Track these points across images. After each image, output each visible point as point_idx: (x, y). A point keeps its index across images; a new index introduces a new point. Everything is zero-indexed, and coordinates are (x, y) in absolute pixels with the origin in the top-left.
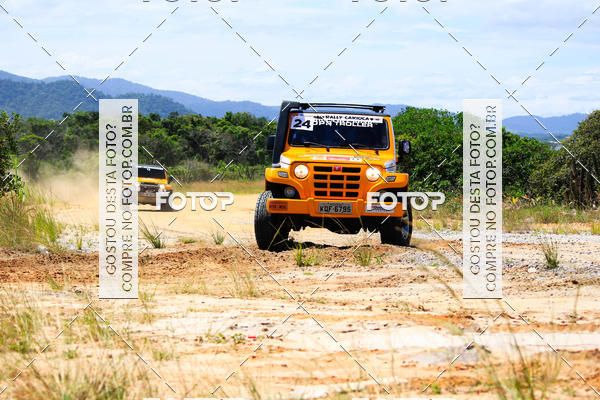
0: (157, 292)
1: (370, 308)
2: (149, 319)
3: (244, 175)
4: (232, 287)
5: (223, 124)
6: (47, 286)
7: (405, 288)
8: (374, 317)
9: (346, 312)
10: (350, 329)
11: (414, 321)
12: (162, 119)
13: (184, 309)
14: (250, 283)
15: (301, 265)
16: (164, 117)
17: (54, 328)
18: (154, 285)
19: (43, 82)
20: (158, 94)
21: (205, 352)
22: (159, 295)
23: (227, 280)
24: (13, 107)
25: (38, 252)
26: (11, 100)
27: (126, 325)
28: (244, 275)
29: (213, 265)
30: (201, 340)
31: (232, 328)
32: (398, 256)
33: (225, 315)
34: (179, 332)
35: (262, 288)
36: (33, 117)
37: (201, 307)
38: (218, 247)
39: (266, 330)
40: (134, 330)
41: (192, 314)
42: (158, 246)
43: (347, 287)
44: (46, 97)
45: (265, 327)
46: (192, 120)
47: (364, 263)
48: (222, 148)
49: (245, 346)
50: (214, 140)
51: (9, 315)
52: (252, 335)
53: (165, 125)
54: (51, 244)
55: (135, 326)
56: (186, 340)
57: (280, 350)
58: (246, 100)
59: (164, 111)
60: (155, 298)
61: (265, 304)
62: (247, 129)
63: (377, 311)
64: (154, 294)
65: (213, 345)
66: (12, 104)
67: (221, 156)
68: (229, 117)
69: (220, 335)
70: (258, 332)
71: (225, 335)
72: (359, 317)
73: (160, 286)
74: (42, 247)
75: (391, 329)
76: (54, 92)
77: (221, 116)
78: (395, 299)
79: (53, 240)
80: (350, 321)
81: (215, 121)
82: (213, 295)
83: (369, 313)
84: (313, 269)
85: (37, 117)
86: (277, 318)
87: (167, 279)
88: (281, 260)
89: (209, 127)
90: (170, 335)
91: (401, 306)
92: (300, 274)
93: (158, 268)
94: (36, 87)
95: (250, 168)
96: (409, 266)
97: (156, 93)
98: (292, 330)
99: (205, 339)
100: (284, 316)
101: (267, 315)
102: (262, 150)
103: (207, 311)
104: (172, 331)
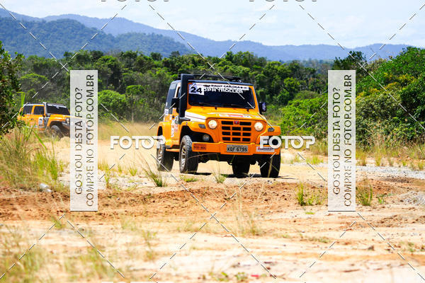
0: (160, 230)
1: (372, 248)
2: (151, 257)
4: (235, 225)
5: (224, 64)
6: (50, 224)
7: (408, 229)
8: (377, 257)
9: (349, 250)
10: (352, 268)
11: (417, 261)
12: (163, 59)
14: (253, 221)
15: (303, 204)
16: (166, 56)
17: (57, 266)
18: (157, 224)
19: (44, 21)
20: (159, 34)
22: (162, 233)
23: (229, 219)
24: (14, 45)
25: (41, 190)
26: (12, 39)
27: (129, 262)
28: (245, 214)
29: (215, 204)
30: (204, 278)
31: (234, 266)
32: (400, 196)
33: (229, 253)
34: (181, 270)
35: (264, 227)
36: (34, 55)
37: (204, 245)
39: (268, 269)
40: (136, 268)
41: (194, 252)
42: (160, 185)
43: (349, 227)
44: (48, 35)
45: (267, 265)
46: (193, 60)
47: (366, 204)
51: (11, 253)
52: (255, 274)
53: (166, 64)
54: (53, 182)
55: (138, 264)
56: (188, 278)
59: (165, 50)
60: (158, 236)
61: (268, 243)
62: (247, 69)
63: (379, 250)
64: (156, 233)
66: (12, 42)
68: (230, 57)
69: (223, 273)
70: (259, 271)
71: (228, 273)
72: (361, 257)
73: (162, 225)
74: (44, 186)
75: (394, 269)
76: (55, 30)
77: (222, 56)
78: (397, 239)
79: (55, 179)
80: (352, 260)
81: (216, 61)
82: (216, 233)
83: (371, 253)
84: (315, 209)
85: (39, 55)
86: (279, 257)
87: (169, 218)
88: (283, 200)
90: (173, 273)
91: (404, 247)
92: (302, 213)
93: (160, 206)
94: (36, 26)
96: (411, 206)
97: (156, 33)
98: (295, 269)
99: (208, 277)
100: (286, 254)
101: (269, 254)
102: (262, 90)
103: (210, 249)
104: (176, 269)
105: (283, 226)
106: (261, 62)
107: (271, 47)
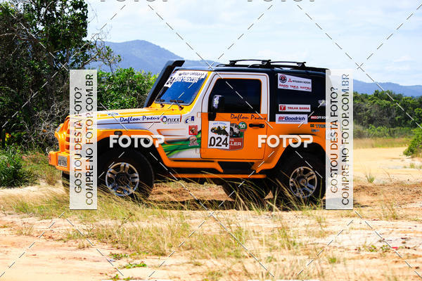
0: (329, 216)
2: (323, 235)
3: (387, 134)
4: (381, 212)
5: (372, 99)
13: (348, 228)
14: (393, 210)
21: (362, 258)
22: (330, 218)
23: (377, 208)
27: (307, 239)
28: (388, 204)
30: (360, 249)
31: (380, 241)
34: (345, 244)
35: (401, 213)
37: (359, 226)
38: (370, 185)
39: (404, 243)
40: (312, 242)
41: (353, 231)
45: (404, 240)
48: (372, 115)
49: (390, 254)
50: (366, 110)
52: (395, 246)
55: (314, 240)
56: (349, 250)
57: (415, 257)
58: (388, 82)
60: (327, 220)
61: (404, 224)
62: (388, 102)
64: (326, 218)
65: (368, 253)
67: (371, 121)
68: (377, 94)
69: (373, 246)
70: (399, 244)
71: (376, 246)
77: (371, 93)
81: (366, 97)
82: (367, 218)
86: (412, 234)
89: (362, 101)
90: (338, 246)
95: (392, 129)
99: (362, 249)
100: (417, 232)
101: (405, 232)
102: (399, 117)
103: (363, 229)
104: (340, 244)
105: (414, 213)
106: (398, 98)
107: (405, 87)
